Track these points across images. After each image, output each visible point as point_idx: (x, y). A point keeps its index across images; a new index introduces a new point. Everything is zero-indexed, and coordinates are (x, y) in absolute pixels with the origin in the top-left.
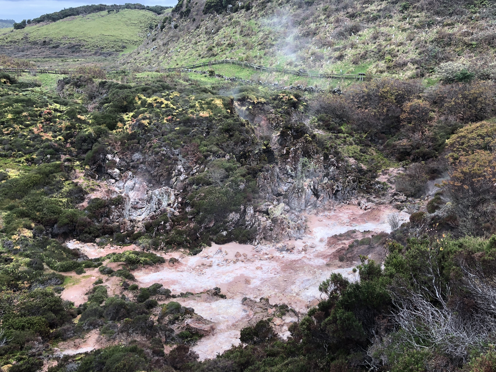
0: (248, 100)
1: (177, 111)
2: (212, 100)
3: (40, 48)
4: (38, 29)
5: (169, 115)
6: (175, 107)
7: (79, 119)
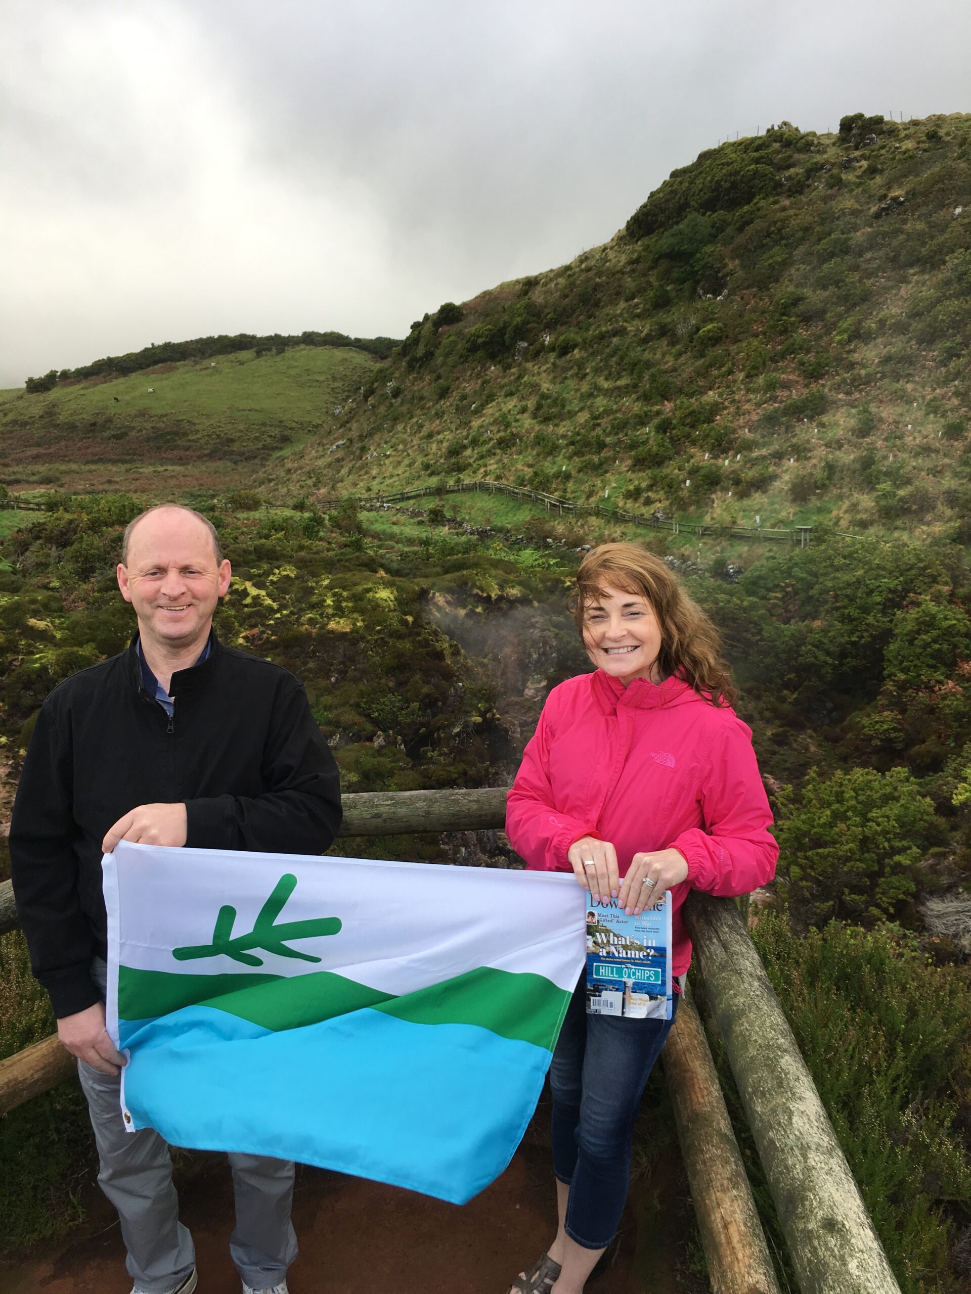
0: (475, 591)
1: (278, 615)
2: (369, 590)
3: (82, 439)
4: (82, 392)
5: (255, 626)
6: (275, 606)
7: (32, 628)
